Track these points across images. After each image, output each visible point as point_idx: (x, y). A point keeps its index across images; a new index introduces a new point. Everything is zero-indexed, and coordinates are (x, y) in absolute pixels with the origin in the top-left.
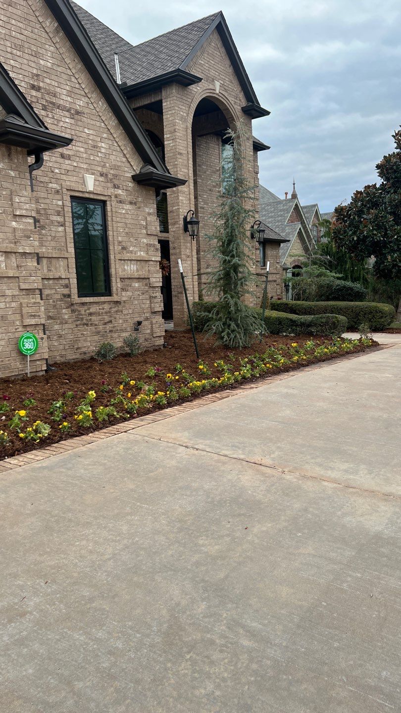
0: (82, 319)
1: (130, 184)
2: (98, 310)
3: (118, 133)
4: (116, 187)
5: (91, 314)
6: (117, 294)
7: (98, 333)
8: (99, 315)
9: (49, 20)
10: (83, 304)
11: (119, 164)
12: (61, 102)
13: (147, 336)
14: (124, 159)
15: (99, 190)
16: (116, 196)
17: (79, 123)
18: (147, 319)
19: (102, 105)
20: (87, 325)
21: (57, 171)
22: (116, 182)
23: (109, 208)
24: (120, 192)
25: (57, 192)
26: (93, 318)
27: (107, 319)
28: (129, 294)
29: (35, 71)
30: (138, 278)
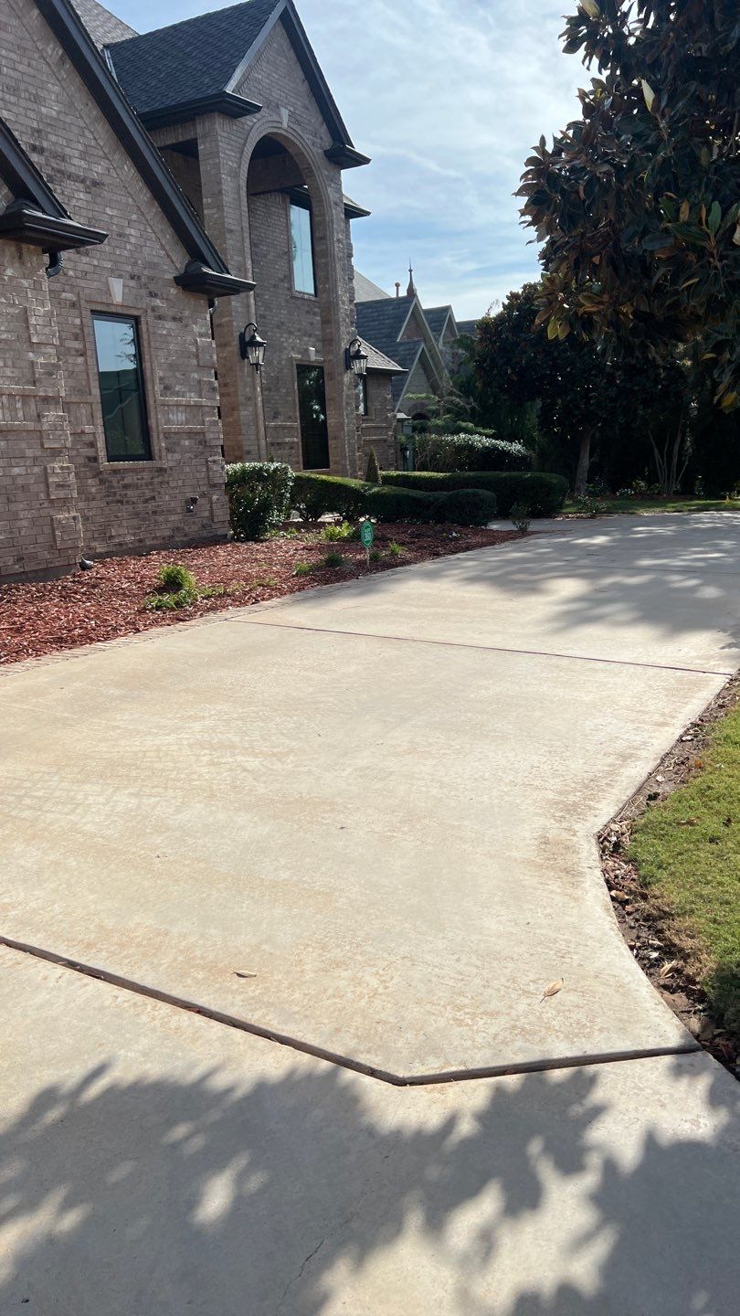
0: (115, 494)
1: (173, 291)
2: (136, 481)
3: (153, 212)
4: (152, 295)
5: (126, 487)
6: (160, 458)
7: (137, 514)
8: (137, 488)
9: (51, 46)
10: (115, 472)
11: (156, 260)
12: (72, 170)
13: (205, 522)
14: (163, 253)
15: (130, 301)
16: (153, 309)
17: (98, 200)
18: (203, 495)
19: (128, 170)
20: (121, 502)
21: (71, 273)
22: (152, 287)
23: (143, 327)
24: (158, 302)
25: (73, 305)
26: (130, 492)
27: (148, 494)
28: (177, 456)
29: (35, 125)
30: (190, 434)
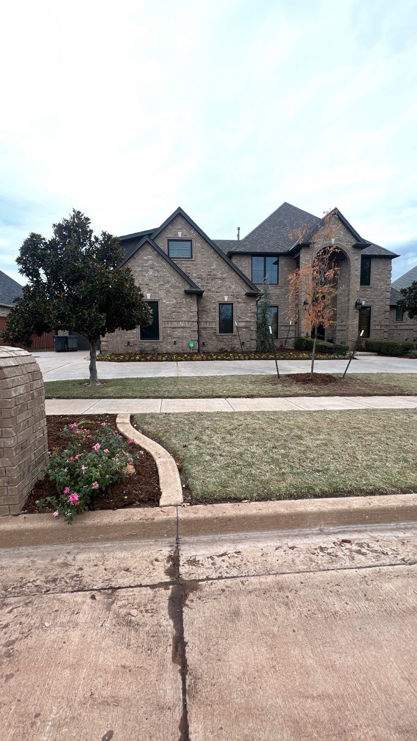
0: (220, 340)
1: (244, 297)
5: (223, 339)
6: (235, 333)
8: (227, 339)
9: (215, 255)
10: (221, 335)
11: (239, 291)
13: (247, 347)
14: (242, 289)
15: (229, 300)
16: (237, 301)
18: (248, 341)
19: (234, 274)
21: (214, 297)
22: (238, 297)
23: (234, 305)
24: (240, 300)
25: (214, 303)
27: (230, 340)
28: (241, 332)
30: (245, 327)
